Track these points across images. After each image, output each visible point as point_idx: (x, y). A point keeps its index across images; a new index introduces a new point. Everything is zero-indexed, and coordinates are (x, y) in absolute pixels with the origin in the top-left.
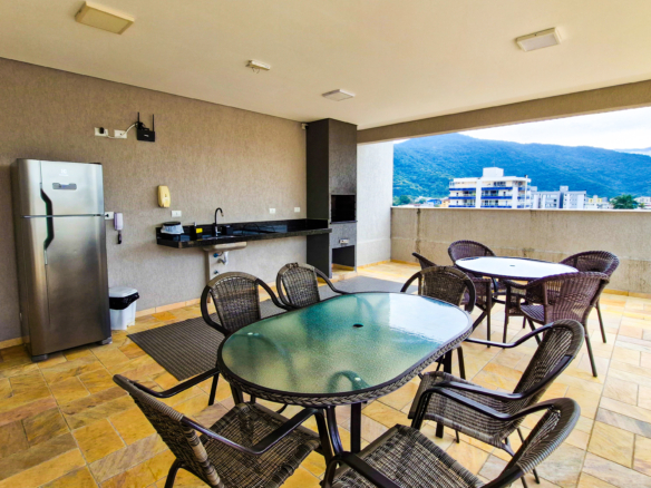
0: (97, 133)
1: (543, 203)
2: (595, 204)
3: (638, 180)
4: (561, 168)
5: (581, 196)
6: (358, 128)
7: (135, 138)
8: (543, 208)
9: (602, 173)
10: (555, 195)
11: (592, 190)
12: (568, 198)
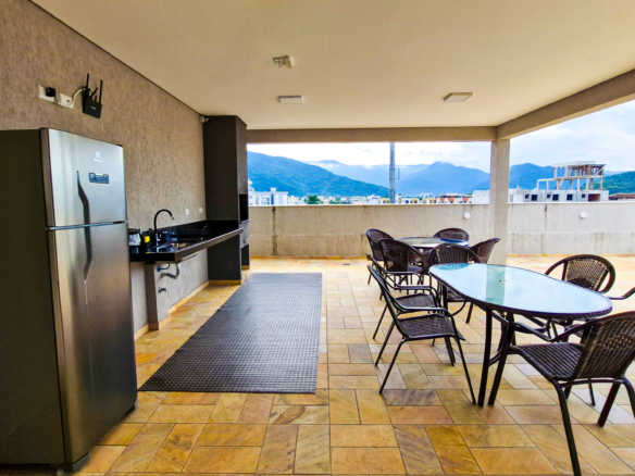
0: (42, 95)
1: (260, 201)
2: (293, 201)
3: (315, 184)
4: (267, 173)
5: (285, 195)
6: (248, 128)
7: (81, 110)
8: (260, 205)
9: (293, 178)
10: (267, 195)
11: (292, 192)
12: (276, 197)
